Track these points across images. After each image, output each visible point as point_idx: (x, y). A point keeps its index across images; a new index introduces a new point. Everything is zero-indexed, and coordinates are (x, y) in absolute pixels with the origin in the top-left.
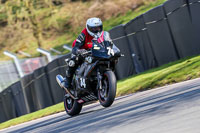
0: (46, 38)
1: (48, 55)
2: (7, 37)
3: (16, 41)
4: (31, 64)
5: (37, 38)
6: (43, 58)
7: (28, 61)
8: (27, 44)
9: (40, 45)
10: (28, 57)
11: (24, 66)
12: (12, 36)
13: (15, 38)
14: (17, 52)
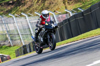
0: (70, 4)
1: (70, 12)
2: (50, 4)
3: (55, 6)
4: (62, 17)
5: (65, 4)
6: (68, 14)
7: (60, 16)
8: (60, 7)
9: (66, 8)
10: (60, 14)
11: (58, 18)
12: (53, 3)
13: (54, 4)
14: (55, 11)
